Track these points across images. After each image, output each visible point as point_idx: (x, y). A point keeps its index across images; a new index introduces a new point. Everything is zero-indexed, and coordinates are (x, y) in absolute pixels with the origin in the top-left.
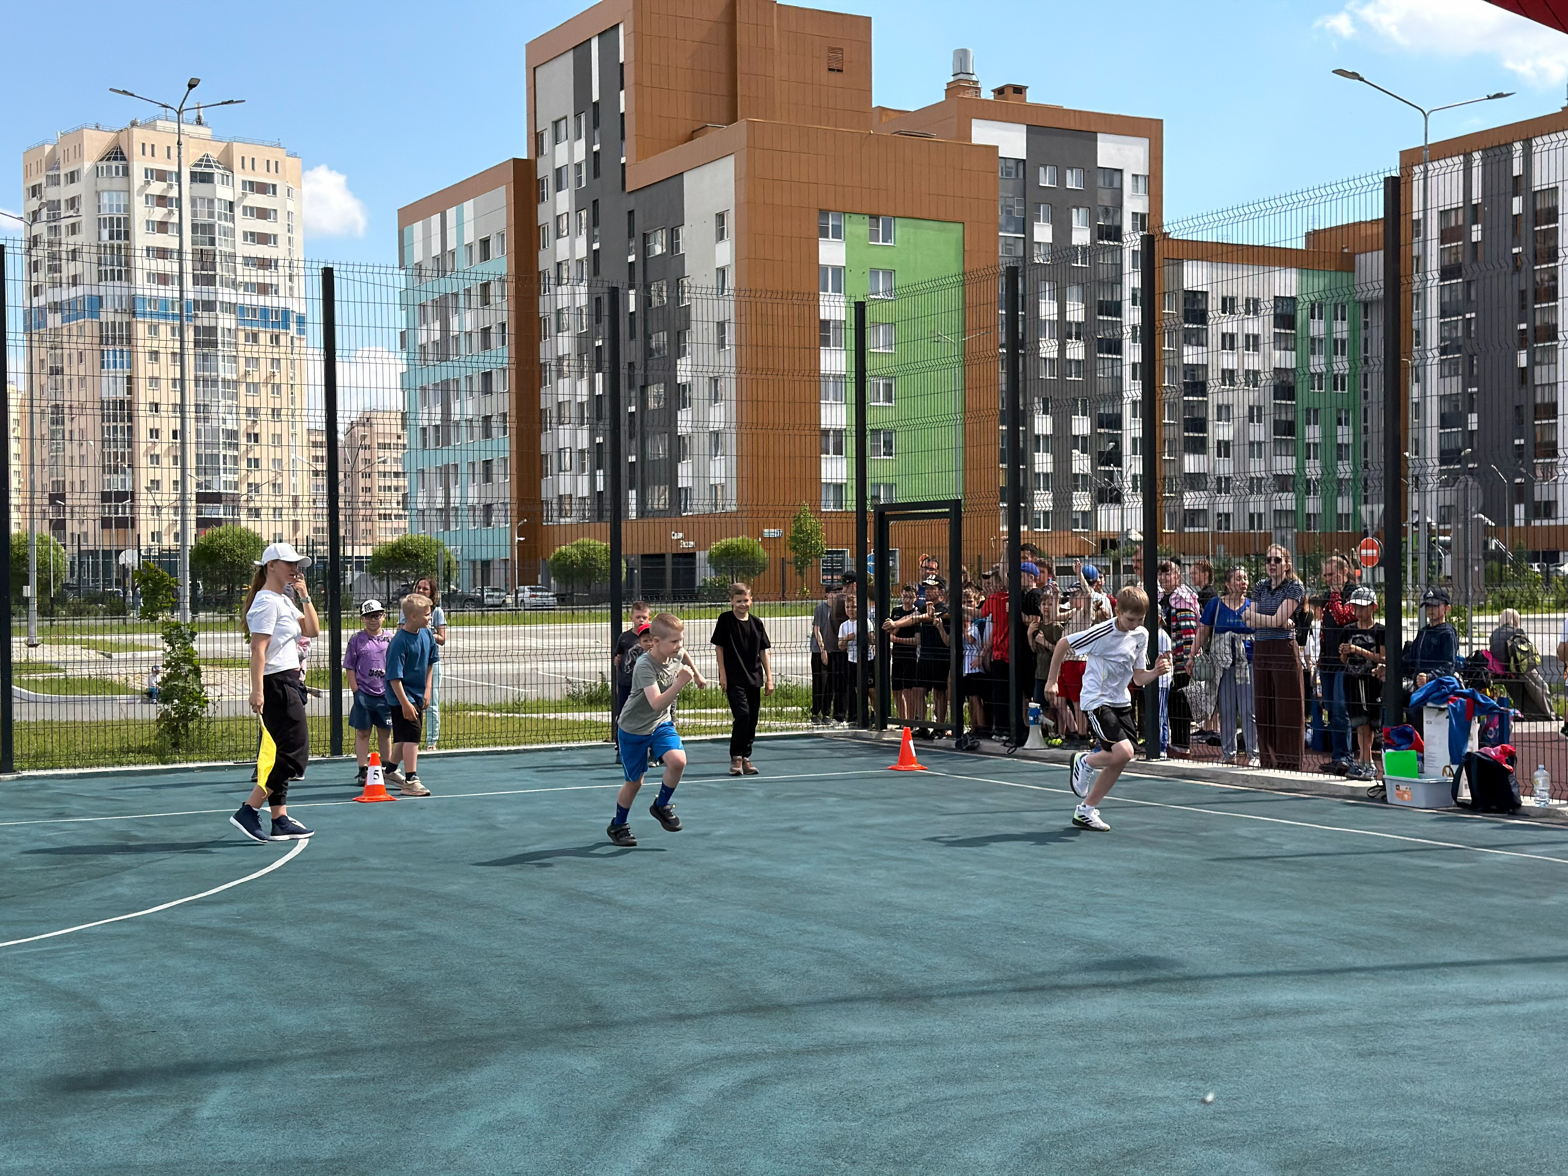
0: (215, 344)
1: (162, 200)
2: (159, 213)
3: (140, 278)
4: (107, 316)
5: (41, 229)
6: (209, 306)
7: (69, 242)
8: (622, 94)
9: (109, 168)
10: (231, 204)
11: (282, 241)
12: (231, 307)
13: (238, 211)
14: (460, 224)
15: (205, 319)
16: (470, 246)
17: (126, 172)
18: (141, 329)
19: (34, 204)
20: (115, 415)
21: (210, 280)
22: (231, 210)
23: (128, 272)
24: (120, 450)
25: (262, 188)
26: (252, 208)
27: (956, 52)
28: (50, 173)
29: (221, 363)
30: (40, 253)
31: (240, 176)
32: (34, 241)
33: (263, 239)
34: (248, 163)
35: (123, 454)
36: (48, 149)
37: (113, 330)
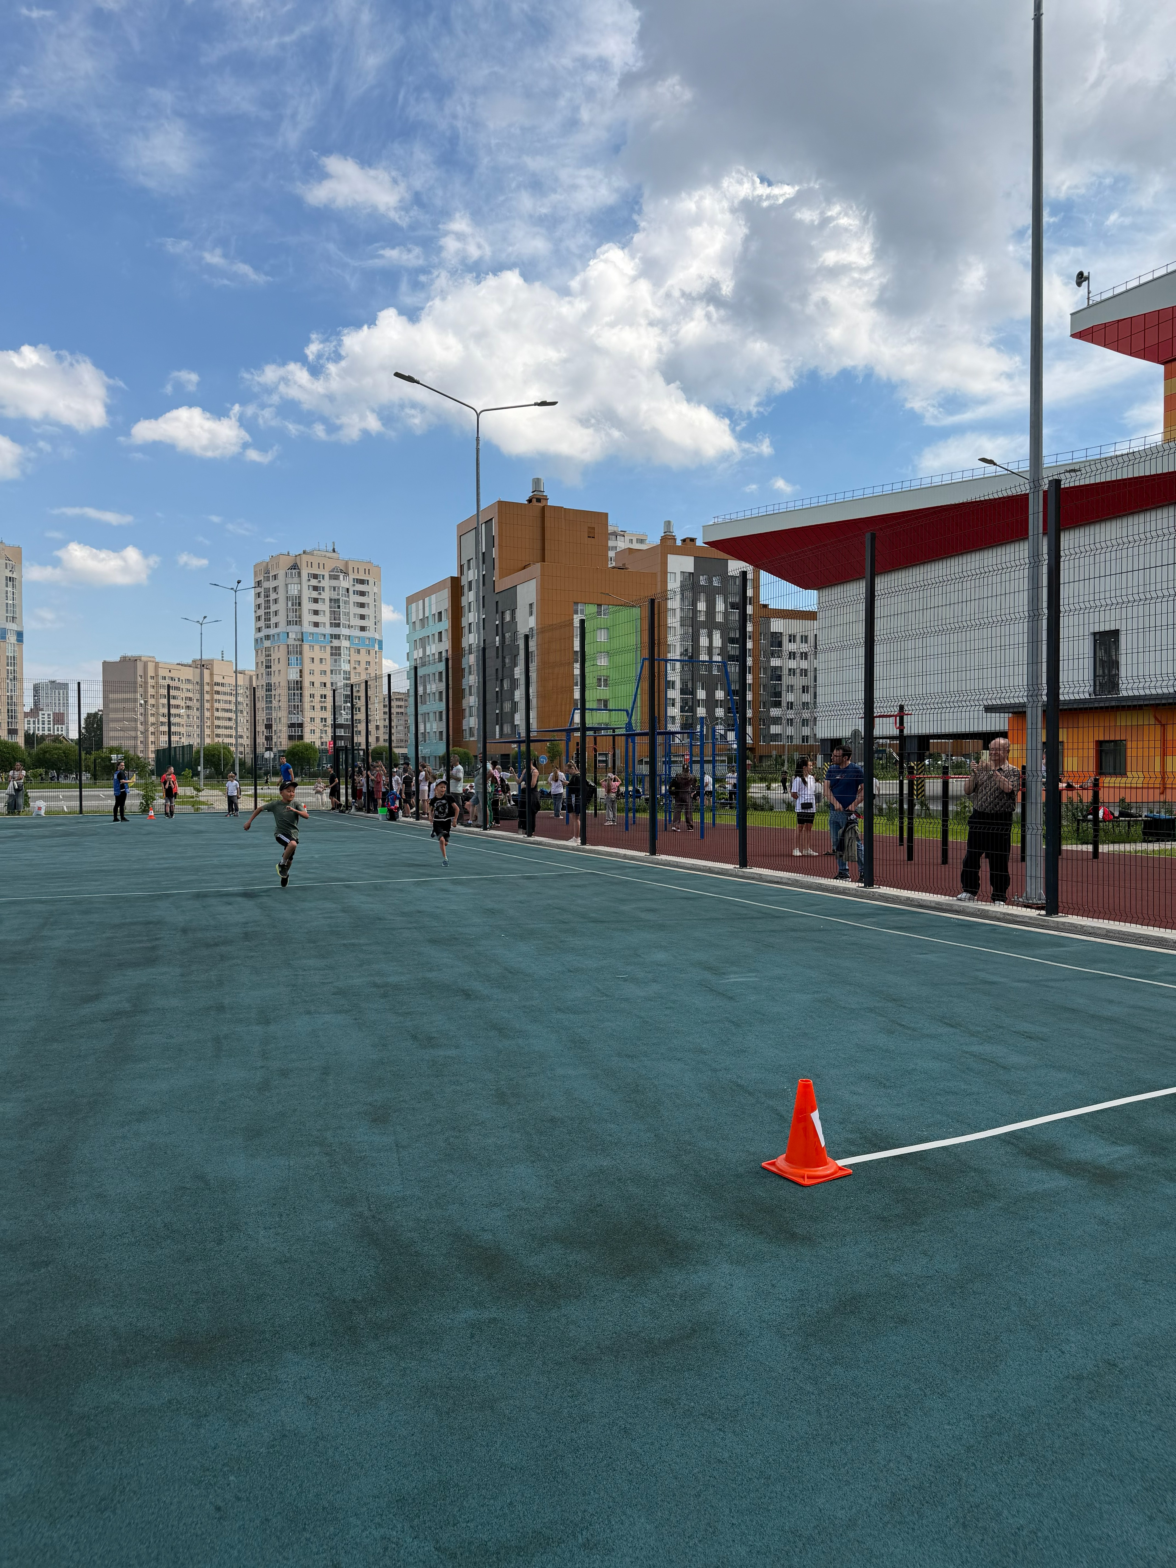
0: (340, 655)
1: (315, 588)
2: (315, 594)
3: (305, 623)
4: (291, 642)
5: (261, 600)
6: (337, 637)
7: (273, 608)
8: (484, 551)
9: (292, 573)
10: (348, 589)
11: (372, 606)
12: (347, 637)
13: (351, 592)
14: (430, 605)
15: (336, 643)
16: (434, 615)
17: (299, 575)
18: (306, 647)
19: (259, 590)
20: (294, 687)
21: (338, 625)
22: (348, 592)
23: (300, 621)
24: (296, 704)
25: (362, 582)
26: (357, 591)
27: (665, 522)
28: (266, 575)
29: (342, 663)
30: (261, 612)
31: (352, 576)
32: (259, 606)
33: (362, 605)
34: (356, 570)
35: (298, 706)
36: (265, 564)
37: (293, 648)
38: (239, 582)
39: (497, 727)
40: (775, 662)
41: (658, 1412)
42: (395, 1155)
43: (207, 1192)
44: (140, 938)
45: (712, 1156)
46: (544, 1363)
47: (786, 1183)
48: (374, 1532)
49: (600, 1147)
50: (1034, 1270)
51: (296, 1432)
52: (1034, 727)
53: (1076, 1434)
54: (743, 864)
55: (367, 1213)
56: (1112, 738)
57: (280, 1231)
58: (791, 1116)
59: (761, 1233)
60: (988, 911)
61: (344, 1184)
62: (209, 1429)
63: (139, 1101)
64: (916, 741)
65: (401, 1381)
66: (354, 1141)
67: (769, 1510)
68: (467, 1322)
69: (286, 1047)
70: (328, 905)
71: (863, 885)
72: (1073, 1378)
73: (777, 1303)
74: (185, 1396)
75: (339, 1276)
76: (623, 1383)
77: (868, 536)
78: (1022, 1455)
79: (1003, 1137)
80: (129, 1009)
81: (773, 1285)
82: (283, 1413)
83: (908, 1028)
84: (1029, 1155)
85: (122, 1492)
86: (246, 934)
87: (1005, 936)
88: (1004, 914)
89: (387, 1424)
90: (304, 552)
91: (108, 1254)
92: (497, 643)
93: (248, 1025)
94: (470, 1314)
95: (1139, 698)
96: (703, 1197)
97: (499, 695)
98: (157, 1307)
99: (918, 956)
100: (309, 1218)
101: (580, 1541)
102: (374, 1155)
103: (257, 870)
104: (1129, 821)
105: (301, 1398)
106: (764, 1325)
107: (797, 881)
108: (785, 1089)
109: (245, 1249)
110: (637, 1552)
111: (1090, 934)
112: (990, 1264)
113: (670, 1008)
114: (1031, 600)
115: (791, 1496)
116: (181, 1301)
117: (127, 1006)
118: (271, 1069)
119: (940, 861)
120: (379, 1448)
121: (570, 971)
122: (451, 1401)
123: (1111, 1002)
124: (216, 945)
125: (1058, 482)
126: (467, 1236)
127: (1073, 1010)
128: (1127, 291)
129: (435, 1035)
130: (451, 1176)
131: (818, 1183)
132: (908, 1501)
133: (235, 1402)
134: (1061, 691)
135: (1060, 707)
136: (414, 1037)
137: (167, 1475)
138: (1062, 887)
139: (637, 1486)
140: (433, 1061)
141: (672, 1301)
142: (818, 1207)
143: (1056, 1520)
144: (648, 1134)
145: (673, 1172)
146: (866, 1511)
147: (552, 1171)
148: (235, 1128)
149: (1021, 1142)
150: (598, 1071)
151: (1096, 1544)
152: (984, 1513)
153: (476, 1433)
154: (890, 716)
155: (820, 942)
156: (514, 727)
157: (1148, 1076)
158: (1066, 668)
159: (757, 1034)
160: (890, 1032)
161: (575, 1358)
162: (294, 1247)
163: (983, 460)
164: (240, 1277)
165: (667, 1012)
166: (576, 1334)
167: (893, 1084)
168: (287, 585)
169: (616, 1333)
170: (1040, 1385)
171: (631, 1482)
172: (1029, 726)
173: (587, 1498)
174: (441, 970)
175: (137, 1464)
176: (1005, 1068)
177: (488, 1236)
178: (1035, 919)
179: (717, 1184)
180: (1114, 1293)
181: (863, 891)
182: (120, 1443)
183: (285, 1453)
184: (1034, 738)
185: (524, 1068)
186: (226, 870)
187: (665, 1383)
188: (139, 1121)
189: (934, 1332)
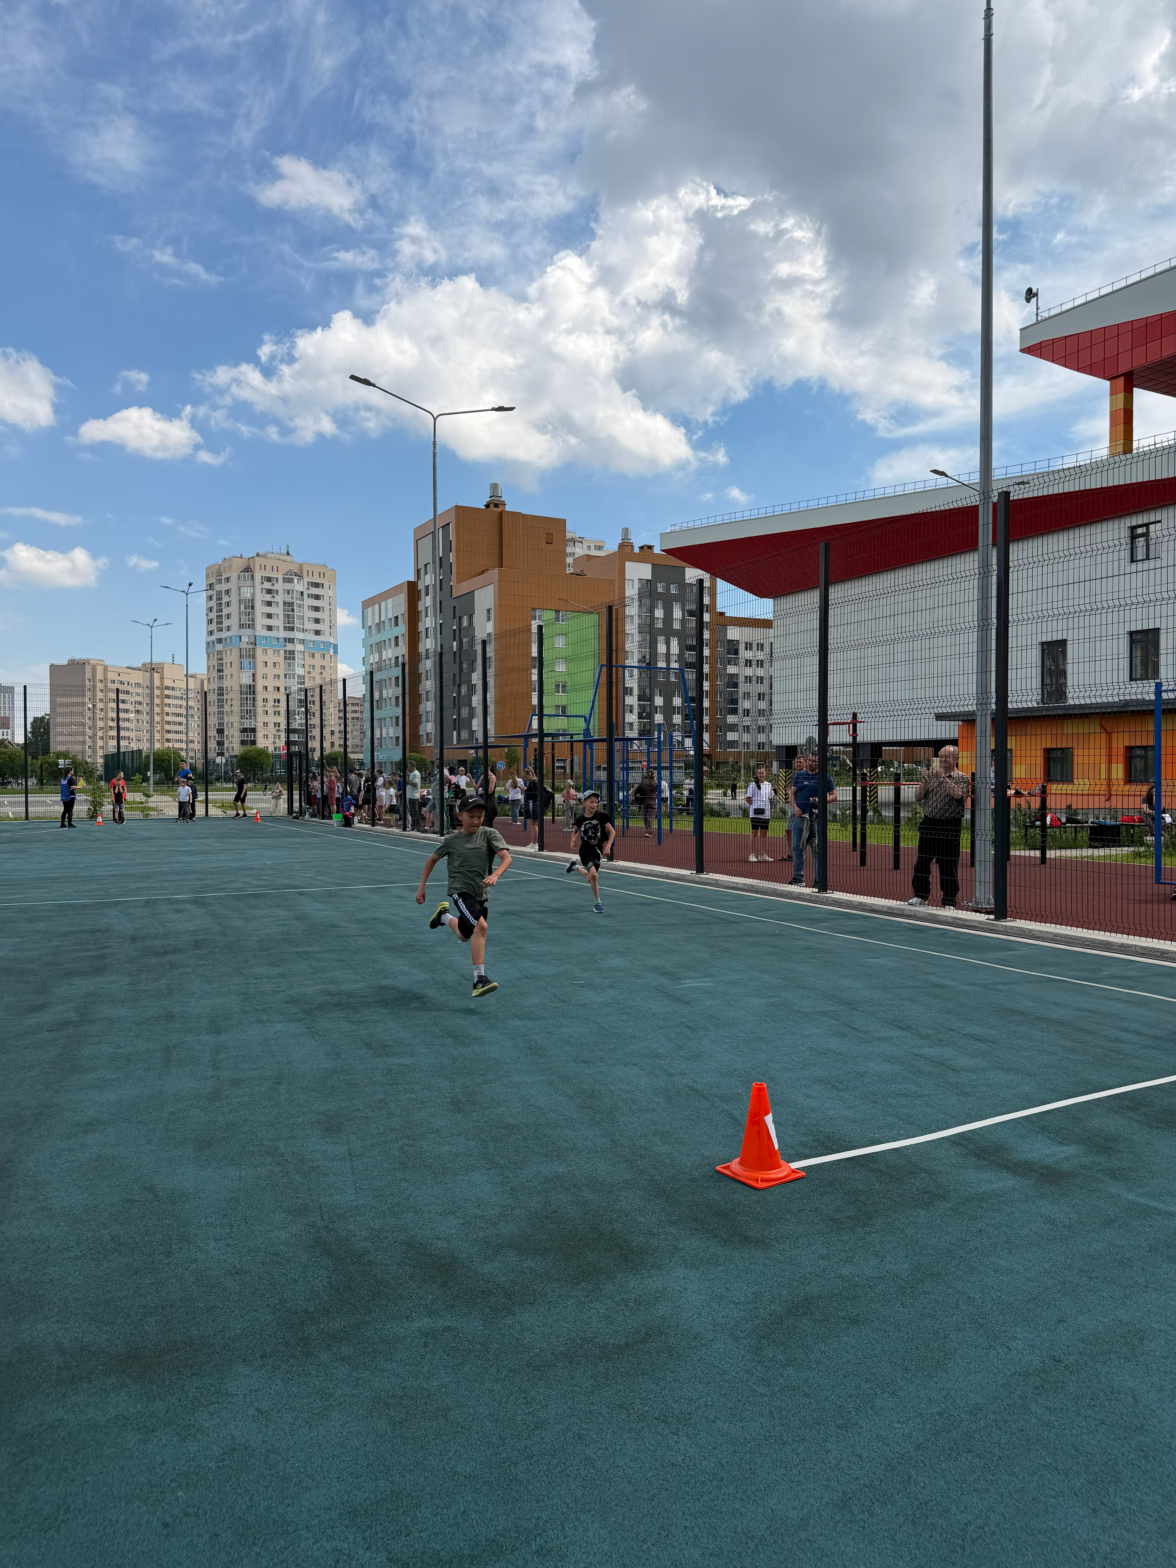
0: (294, 659)
1: (269, 591)
2: (268, 598)
3: (258, 627)
4: (244, 645)
5: (213, 603)
6: (291, 641)
7: (226, 611)
8: (441, 555)
9: (244, 576)
10: (302, 593)
11: (327, 609)
12: (302, 642)
13: (305, 595)
14: (386, 610)
15: (290, 647)
16: (390, 619)
17: (252, 577)
18: (259, 651)
19: (211, 593)
20: (247, 692)
21: (292, 629)
22: (302, 595)
23: (253, 625)
24: (249, 708)
25: (317, 585)
26: (312, 595)
27: (624, 529)
28: (218, 578)
29: (297, 668)
30: (213, 615)
31: (306, 579)
32: (211, 609)
33: (317, 609)
34: (310, 574)
35: (250, 710)
36: (217, 567)
37: (246, 652)
38: (190, 585)
39: (455, 733)
40: (731, 670)
41: (612, 1417)
42: (348, 1164)
43: (156, 1203)
44: (88, 947)
45: (667, 1161)
46: (498, 1371)
47: (740, 1186)
48: (325, 1544)
49: (555, 1153)
50: (982, 1268)
51: (246, 1445)
52: (983, 734)
53: (1022, 1430)
54: (700, 870)
55: (319, 1223)
56: (1059, 746)
57: (230, 1242)
58: (745, 1119)
59: (715, 1236)
60: (938, 915)
61: (296, 1194)
62: (156, 1445)
63: (86, 1112)
64: (869, 748)
65: (354, 1392)
66: (306, 1151)
67: (721, 1513)
68: (421, 1331)
69: (237, 1056)
70: (281, 912)
71: (817, 890)
72: (1020, 1374)
73: (731, 1306)
74: (132, 1411)
75: (291, 1287)
76: (577, 1389)
77: (822, 545)
78: (970, 1451)
79: (953, 1138)
80: (76, 1019)
81: (726, 1289)
82: (233, 1427)
83: (860, 1031)
84: (978, 1156)
85: (67, 1511)
86: (196, 942)
87: (955, 940)
88: (954, 918)
89: (339, 1435)
90: (258, 555)
91: (53, 1268)
92: (455, 648)
93: (198, 1035)
94: (425, 1322)
95: (1085, 706)
96: (657, 1201)
97: (457, 701)
98: (104, 1322)
99: (870, 960)
100: (260, 1228)
101: (534, 1548)
102: (327, 1164)
103: (208, 877)
104: (1076, 828)
105: (252, 1411)
106: (718, 1328)
107: (752, 886)
108: (740, 1094)
109: (195, 1260)
110: (591, 1558)
111: (1038, 938)
112: (940, 1264)
113: (626, 1014)
114: (980, 609)
115: (744, 1497)
116: (129, 1315)
117: (74, 1016)
118: (221, 1078)
119: (892, 866)
120: (330, 1459)
121: (527, 977)
122: (404, 1411)
123: (1057, 1004)
124: (165, 953)
125: (1007, 494)
126: (421, 1244)
127: (1021, 1013)
128: (1074, 308)
129: (390, 1043)
130: (404, 1185)
131: (772, 1186)
132: (859, 1499)
133: (184, 1416)
134: (1009, 699)
135: (1009, 716)
136: (369, 1046)
137: (113, 1492)
138: (1010, 891)
139: (591, 1491)
140: (387, 1069)
141: (626, 1305)
142: (772, 1210)
143: (1003, 1515)
144: (604, 1140)
145: (628, 1177)
146: (818, 1510)
147: (507, 1178)
148: (184, 1139)
149: (970, 1143)
150: (555, 1078)
151: (1041, 1538)
152: (933, 1510)
153: (430, 1443)
154: (844, 724)
155: (774, 947)
156: (472, 733)
157: (1094, 1077)
158: (1014, 677)
159: (712, 1038)
160: (843, 1036)
161: (529, 1365)
162: (245, 1259)
163: (935, 472)
164: (189, 1289)
165: (624, 1017)
166: (530, 1341)
167: (845, 1087)
168: (239, 588)
169: (570, 1339)
170: (988, 1383)
171: (585, 1487)
172: (979, 734)
173: (540, 1505)
174: (396, 977)
175: (82, 1481)
176: (954, 1070)
177: (442, 1244)
178: (985, 923)
179: (672, 1188)
180: (1059, 1291)
181: (817, 896)
182: (64, 1460)
183: (234, 1467)
184: (983, 745)
185: (480, 1075)
186: (176, 877)
187: (619, 1387)
188: (85, 1132)
189: (885, 1332)
